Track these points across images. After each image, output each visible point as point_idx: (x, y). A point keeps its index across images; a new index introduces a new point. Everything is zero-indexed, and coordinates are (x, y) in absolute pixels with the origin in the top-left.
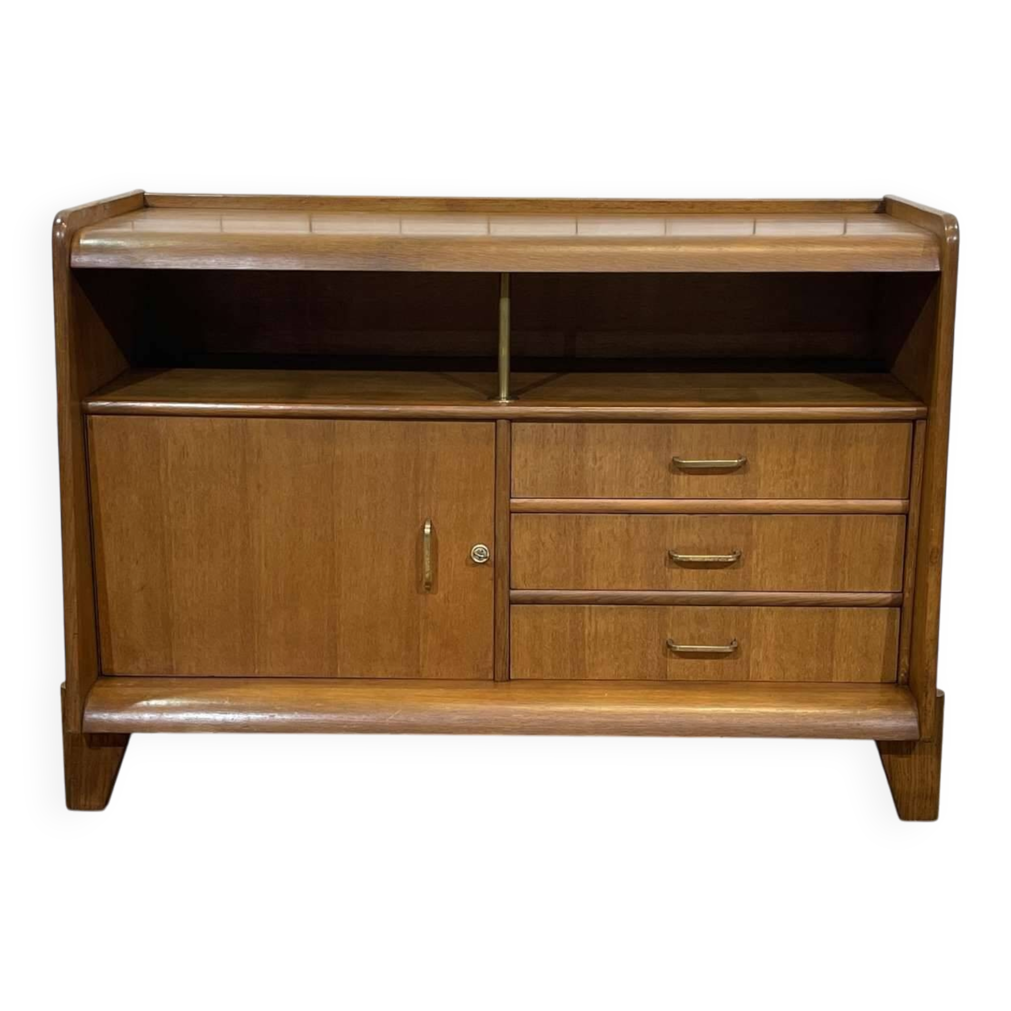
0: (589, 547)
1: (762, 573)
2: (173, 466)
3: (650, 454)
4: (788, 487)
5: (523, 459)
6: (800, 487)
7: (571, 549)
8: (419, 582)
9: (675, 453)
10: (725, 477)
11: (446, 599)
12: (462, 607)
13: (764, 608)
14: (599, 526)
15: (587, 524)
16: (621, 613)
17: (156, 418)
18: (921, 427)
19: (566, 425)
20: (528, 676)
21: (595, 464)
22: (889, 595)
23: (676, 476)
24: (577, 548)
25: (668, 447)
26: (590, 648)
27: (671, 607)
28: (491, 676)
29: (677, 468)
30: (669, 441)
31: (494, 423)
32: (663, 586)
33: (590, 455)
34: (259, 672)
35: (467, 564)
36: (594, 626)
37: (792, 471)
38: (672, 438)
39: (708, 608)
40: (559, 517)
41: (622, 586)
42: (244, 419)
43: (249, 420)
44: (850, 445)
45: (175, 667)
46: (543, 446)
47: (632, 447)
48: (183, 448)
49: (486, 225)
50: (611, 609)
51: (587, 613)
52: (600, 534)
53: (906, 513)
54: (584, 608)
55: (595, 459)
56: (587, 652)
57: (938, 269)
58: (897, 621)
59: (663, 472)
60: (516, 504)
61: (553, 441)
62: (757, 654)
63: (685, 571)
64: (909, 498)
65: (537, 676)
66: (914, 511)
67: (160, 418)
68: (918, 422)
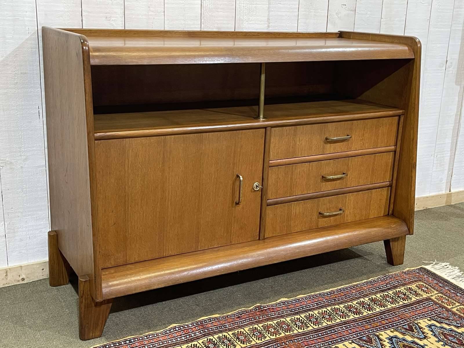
0: (295, 178)
1: (351, 179)
2: (131, 162)
3: (318, 136)
4: (361, 145)
5: (274, 144)
6: (364, 145)
7: (289, 180)
8: (233, 202)
9: (327, 135)
10: (342, 143)
11: (243, 208)
12: (249, 211)
13: (350, 194)
14: (300, 168)
15: (295, 169)
16: (304, 204)
17: (125, 139)
18: (402, 118)
19: (290, 127)
20: (271, 236)
21: (300, 143)
22: (388, 182)
23: (326, 145)
24: (291, 179)
25: (325, 133)
26: (293, 220)
27: (321, 198)
28: (258, 238)
29: (327, 141)
30: (325, 130)
31: (264, 129)
32: (319, 191)
33: (298, 139)
34: (165, 255)
35: (251, 191)
36: (295, 211)
37: (363, 139)
38: (326, 130)
39: (333, 197)
40: (286, 167)
41: (306, 192)
42: (165, 136)
43: (167, 136)
44: (380, 127)
45: (128, 259)
46: (282, 137)
47: (312, 134)
48: (136, 154)
49: (233, 42)
50: (301, 202)
51: (293, 205)
52: (299, 172)
53: (395, 152)
54: (292, 203)
55: (299, 141)
56: (292, 222)
57: (413, 57)
58: (390, 192)
59: (322, 143)
60: (271, 163)
61: (285, 134)
62: (347, 212)
63: (327, 183)
64: (396, 145)
65: (274, 235)
66: (398, 150)
67: (126, 139)
68: (401, 116)
